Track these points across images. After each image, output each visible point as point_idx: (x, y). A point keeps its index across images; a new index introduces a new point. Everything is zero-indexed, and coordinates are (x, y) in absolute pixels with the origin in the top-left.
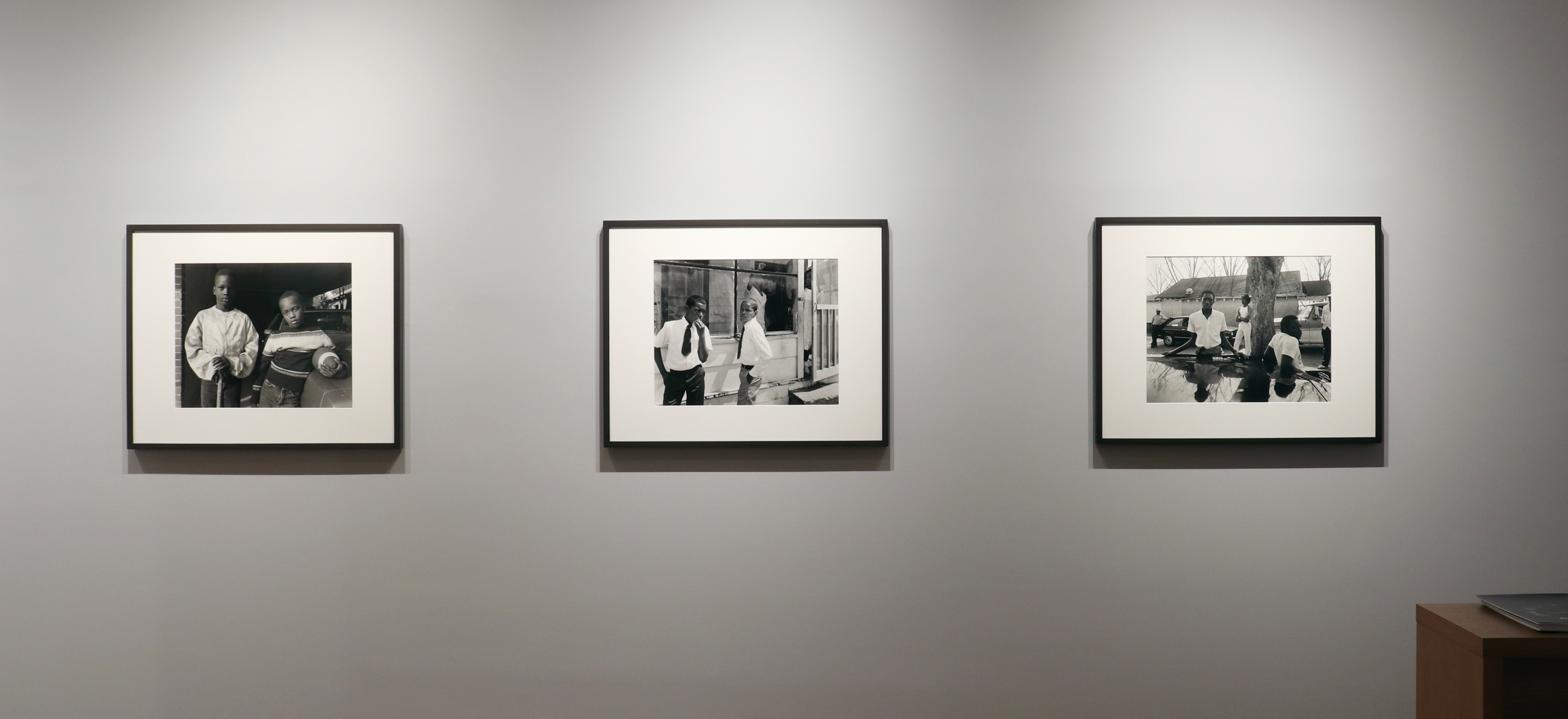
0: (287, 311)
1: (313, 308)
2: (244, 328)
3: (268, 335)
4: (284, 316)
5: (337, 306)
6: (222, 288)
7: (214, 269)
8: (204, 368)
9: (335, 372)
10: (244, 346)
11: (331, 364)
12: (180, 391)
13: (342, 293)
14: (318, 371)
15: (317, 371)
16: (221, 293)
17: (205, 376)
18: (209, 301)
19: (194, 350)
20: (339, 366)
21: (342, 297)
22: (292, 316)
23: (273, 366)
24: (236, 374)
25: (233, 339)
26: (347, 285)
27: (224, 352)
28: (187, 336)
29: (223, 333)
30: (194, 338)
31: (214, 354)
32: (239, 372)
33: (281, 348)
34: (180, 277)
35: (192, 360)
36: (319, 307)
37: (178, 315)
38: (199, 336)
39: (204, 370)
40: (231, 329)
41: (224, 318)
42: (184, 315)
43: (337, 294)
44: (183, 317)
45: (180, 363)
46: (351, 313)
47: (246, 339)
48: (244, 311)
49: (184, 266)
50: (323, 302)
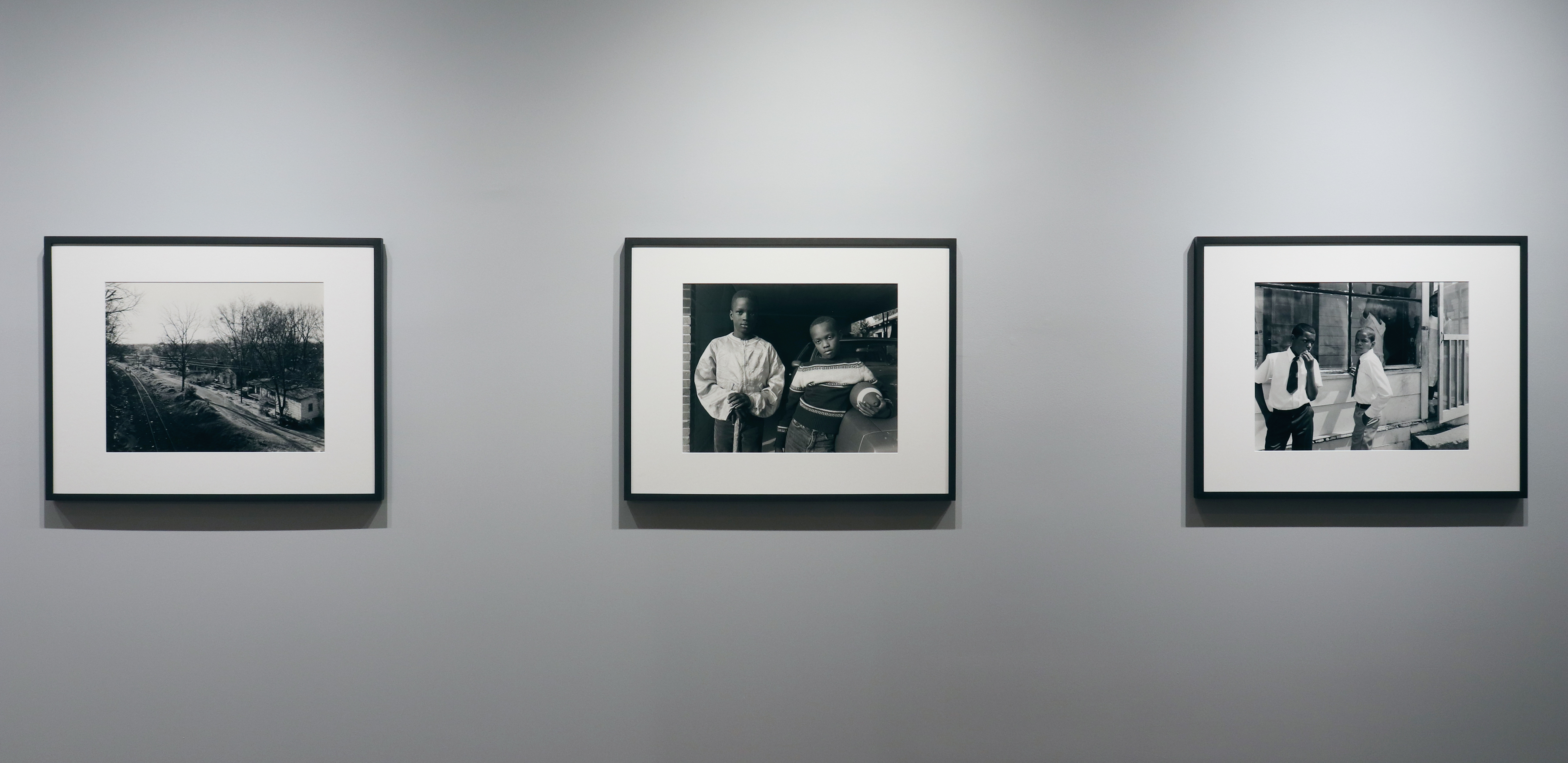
0: (820, 340)
1: (851, 336)
2: (768, 359)
3: (797, 367)
4: (816, 345)
5: (880, 334)
6: (741, 312)
7: (730, 291)
8: (718, 406)
9: (877, 411)
10: (767, 381)
11: (872, 401)
12: (689, 433)
13: (885, 319)
14: (857, 410)
15: (855, 409)
16: (739, 319)
17: (718, 417)
18: (725, 329)
19: (706, 384)
20: (882, 404)
21: (885, 323)
22: (825, 345)
23: (803, 403)
24: (758, 413)
25: (753, 372)
26: (891, 309)
27: (743, 387)
28: (697, 368)
29: (741, 365)
30: (706, 370)
31: (730, 389)
32: (761, 410)
33: (812, 382)
34: (689, 299)
35: (703, 396)
36: (858, 335)
37: (686, 344)
38: (712, 368)
39: (718, 408)
40: (751, 360)
41: (743, 348)
42: (693, 344)
43: (880, 320)
44: (692, 346)
45: (689, 400)
46: (897, 342)
47: (770, 372)
48: (767, 339)
49: (693, 286)
50: (863, 329)
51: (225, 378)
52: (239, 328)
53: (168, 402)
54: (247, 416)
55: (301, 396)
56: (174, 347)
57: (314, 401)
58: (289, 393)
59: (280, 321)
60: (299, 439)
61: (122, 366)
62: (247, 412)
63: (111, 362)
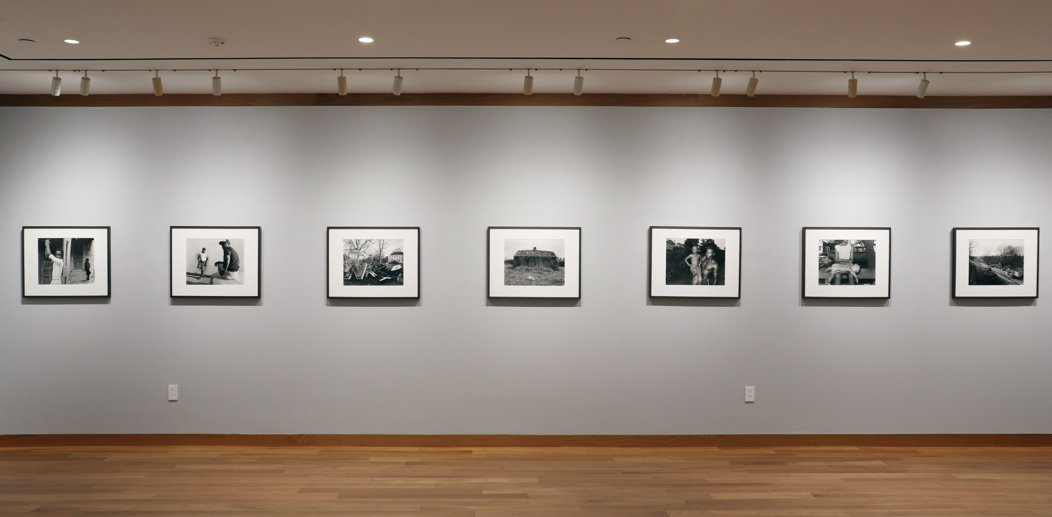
51: (999, 265)
52: (1003, 252)
53: (984, 272)
54: (1004, 276)
55: (1018, 270)
56: (986, 257)
57: (1021, 271)
58: (1015, 269)
59: (1013, 250)
60: (1017, 282)
61: (973, 262)
62: (1004, 274)
63: (970, 261)
